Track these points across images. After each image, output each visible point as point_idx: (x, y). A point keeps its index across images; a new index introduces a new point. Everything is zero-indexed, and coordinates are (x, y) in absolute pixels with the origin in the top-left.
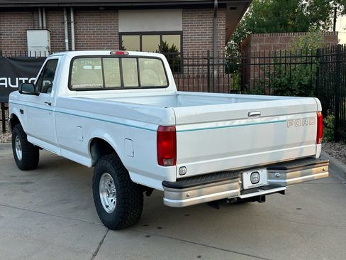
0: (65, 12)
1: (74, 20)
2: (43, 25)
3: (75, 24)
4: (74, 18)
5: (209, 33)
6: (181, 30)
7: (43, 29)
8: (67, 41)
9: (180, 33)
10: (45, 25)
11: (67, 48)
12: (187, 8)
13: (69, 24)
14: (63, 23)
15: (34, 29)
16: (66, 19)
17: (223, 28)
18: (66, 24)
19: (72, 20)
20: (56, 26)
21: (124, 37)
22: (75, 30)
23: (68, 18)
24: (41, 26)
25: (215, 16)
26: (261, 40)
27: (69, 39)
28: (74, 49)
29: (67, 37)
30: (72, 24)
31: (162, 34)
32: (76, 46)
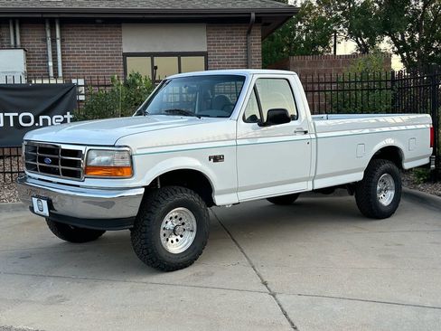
0: (48, 26)
1: (61, 36)
2: (15, 43)
3: (62, 41)
4: (61, 33)
5: (241, 54)
6: (206, 50)
7: (16, 48)
8: (51, 64)
9: (204, 54)
10: (18, 43)
11: (51, 74)
12: (212, 23)
13: (54, 41)
14: (45, 40)
15: (2, 47)
16: (49, 35)
17: (259, 48)
18: (49, 41)
19: (58, 36)
20: (35, 44)
21: (129, 60)
22: (62, 49)
23: (51, 33)
24: (12, 43)
25: (249, 33)
26: (303, 64)
27: (53, 62)
28: (60, 74)
29: (50, 59)
30: (58, 41)
31: (179, 55)
32: (63, 71)
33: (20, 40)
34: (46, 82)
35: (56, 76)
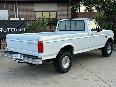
0: (14, 3)
2: (5, 8)
4: (18, 5)
5: (66, 11)
6: (57, 10)
10: (6, 8)
11: (15, 16)
12: (59, 3)
14: (13, 7)
16: (14, 6)
17: (71, 10)
18: (15, 7)
20: (10, 8)
22: (18, 10)
25: (68, 6)
27: (16, 13)
28: (18, 17)
30: (17, 8)
31: (49, 11)
33: (7, 7)
34: (14, 19)
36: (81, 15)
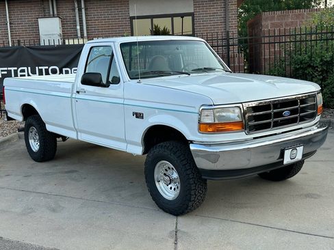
1: (85, 6)
2: (53, 12)
3: (86, 10)
4: (85, 4)
5: (221, 13)
6: (193, 11)
7: (54, 16)
8: (78, 27)
9: (192, 14)
10: (55, 13)
11: (79, 35)
13: (80, 10)
14: (74, 10)
15: (45, 17)
16: (76, 5)
17: (234, 7)
18: (77, 10)
19: (83, 6)
20: (67, 13)
21: (135, 22)
22: (86, 16)
23: (78, 4)
24: (51, 13)
26: (273, 18)
27: (80, 26)
28: (85, 35)
29: (78, 24)
30: (83, 10)
31: (172, 16)
32: (87, 32)
33: (57, 10)
34: (76, 42)
35: (82, 37)
36: (271, 20)
